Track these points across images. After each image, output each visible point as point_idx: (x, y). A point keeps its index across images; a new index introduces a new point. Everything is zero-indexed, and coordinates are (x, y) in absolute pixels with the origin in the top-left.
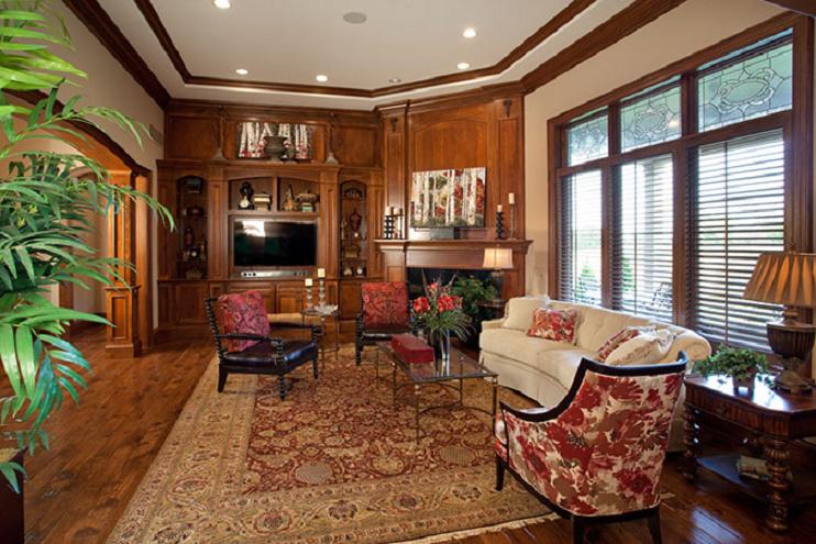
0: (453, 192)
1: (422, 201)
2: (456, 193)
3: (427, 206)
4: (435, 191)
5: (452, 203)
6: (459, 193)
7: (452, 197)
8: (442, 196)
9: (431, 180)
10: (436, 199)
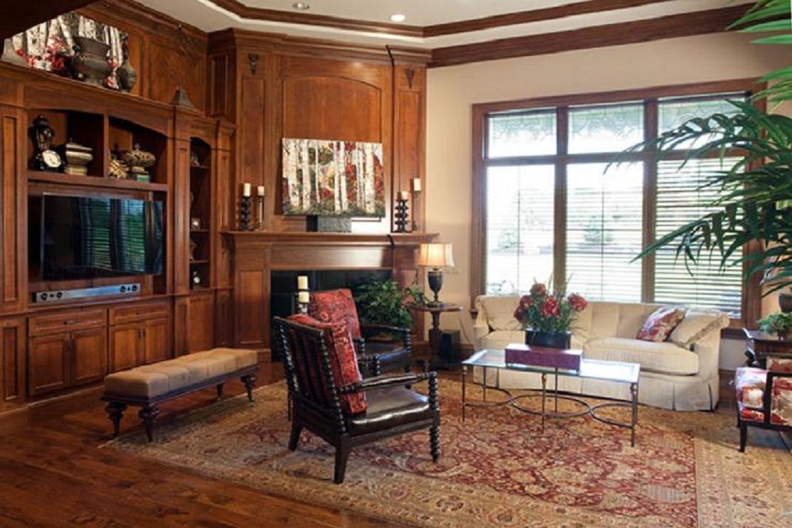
0: (343, 170)
1: (300, 179)
2: (347, 173)
3: (307, 186)
4: (317, 167)
5: (344, 184)
6: (351, 173)
7: (343, 178)
8: (329, 174)
9: (311, 151)
10: (319, 178)
